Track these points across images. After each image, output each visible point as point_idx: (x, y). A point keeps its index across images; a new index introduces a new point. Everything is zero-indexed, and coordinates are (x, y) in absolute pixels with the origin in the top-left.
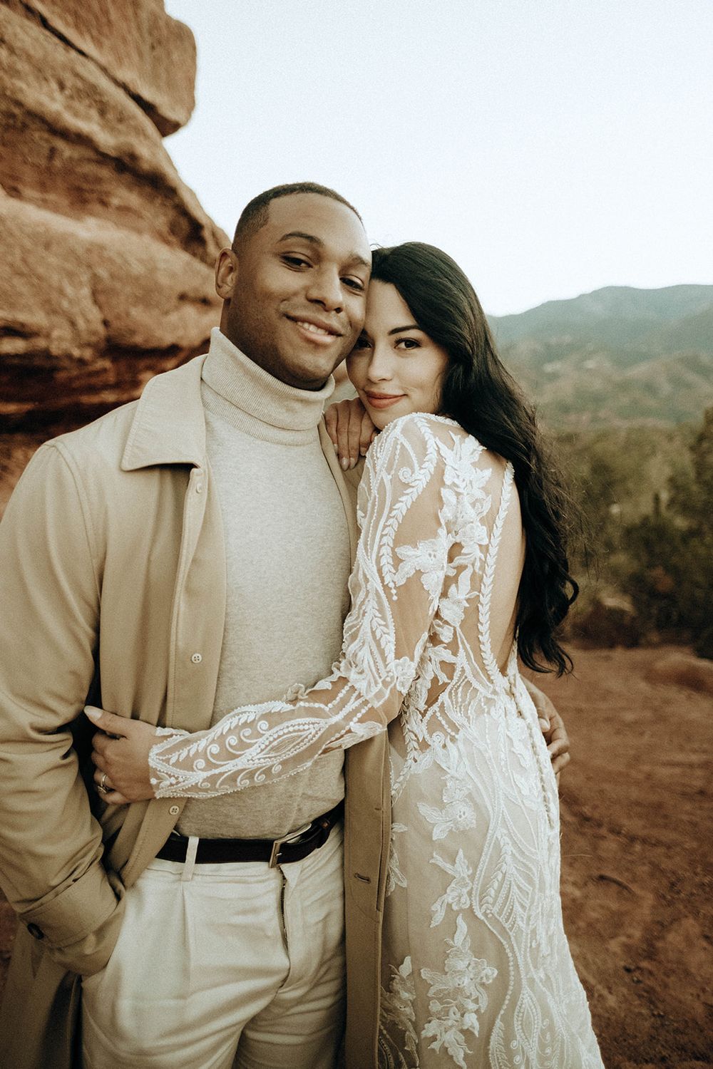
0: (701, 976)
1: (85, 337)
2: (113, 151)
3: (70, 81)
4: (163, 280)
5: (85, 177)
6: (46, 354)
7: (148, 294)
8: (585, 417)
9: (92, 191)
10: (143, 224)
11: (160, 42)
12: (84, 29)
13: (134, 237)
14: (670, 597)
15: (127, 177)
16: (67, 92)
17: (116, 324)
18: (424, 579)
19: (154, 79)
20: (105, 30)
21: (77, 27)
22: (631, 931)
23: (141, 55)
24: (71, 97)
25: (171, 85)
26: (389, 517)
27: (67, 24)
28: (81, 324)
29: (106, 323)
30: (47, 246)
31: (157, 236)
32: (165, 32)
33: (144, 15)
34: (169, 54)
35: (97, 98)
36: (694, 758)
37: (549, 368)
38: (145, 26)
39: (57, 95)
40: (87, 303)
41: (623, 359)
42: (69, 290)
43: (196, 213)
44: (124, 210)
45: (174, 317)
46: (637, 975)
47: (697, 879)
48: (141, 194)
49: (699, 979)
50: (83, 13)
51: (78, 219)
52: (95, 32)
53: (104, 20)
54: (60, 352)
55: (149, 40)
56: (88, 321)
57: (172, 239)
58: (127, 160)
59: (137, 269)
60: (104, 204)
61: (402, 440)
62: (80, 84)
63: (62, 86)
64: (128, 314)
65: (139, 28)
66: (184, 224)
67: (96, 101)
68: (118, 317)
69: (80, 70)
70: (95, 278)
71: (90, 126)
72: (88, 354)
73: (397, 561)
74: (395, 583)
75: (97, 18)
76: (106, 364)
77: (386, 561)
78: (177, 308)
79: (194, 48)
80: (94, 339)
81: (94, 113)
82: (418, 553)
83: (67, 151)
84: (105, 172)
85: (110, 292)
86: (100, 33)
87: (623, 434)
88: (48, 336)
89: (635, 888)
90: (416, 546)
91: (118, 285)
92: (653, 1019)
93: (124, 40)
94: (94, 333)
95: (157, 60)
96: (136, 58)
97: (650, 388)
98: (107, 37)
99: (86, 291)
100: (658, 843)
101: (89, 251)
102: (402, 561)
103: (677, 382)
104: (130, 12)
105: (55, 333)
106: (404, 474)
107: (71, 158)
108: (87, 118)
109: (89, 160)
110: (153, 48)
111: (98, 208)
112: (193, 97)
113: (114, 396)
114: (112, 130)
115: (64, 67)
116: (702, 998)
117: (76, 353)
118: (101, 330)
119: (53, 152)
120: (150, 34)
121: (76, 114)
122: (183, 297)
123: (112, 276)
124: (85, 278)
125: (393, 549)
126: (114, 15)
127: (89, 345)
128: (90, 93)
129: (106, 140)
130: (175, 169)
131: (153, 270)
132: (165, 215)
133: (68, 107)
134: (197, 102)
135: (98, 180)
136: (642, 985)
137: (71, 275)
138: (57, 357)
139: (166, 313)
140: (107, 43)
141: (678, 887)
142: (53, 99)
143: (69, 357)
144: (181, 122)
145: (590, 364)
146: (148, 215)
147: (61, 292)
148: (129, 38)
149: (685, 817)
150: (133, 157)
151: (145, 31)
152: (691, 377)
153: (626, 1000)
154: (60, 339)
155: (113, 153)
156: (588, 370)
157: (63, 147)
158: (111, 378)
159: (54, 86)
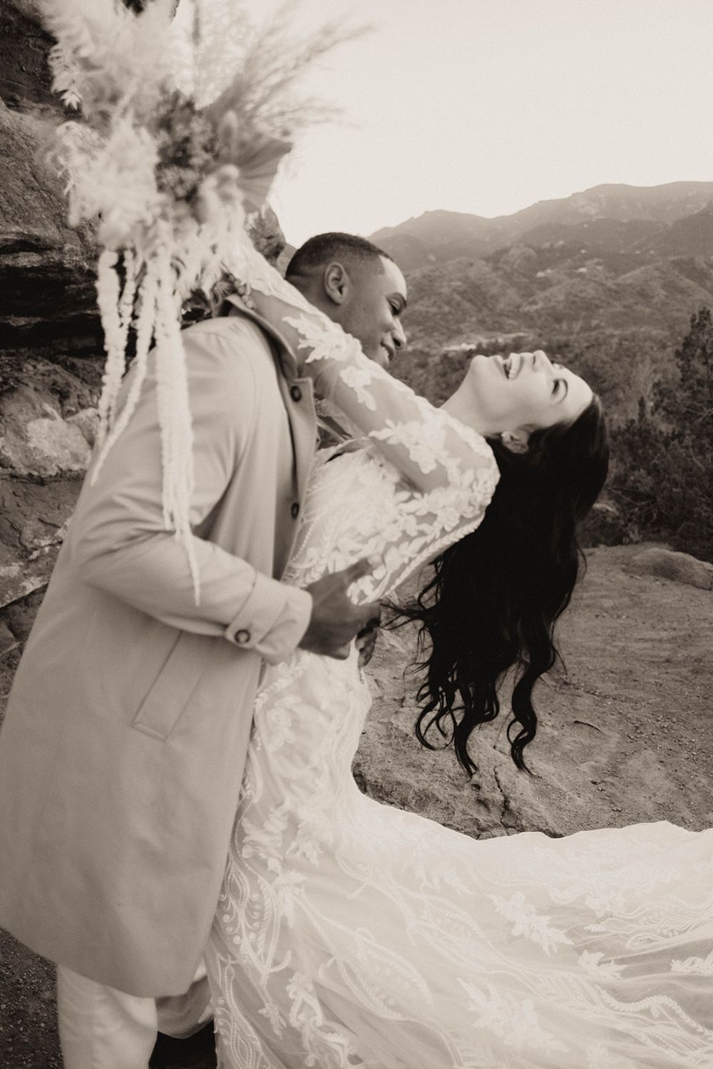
0: (654, 786)
6: (60, 267)
14: (650, 497)
22: (598, 758)
28: (89, 236)
36: (664, 635)
41: (616, 264)
46: (601, 786)
47: (658, 724)
49: (652, 787)
54: (72, 265)
87: (615, 342)
88: (61, 250)
89: (604, 730)
92: (612, 812)
97: (644, 295)
100: (627, 699)
103: (671, 287)
105: (67, 247)
116: (653, 798)
117: (87, 265)
136: (605, 792)
138: (70, 270)
141: (642, 729)
143: (81, 269)
149: (652, 680)
152: (687, 282)
153: (591, 801)
154: (72, 252)
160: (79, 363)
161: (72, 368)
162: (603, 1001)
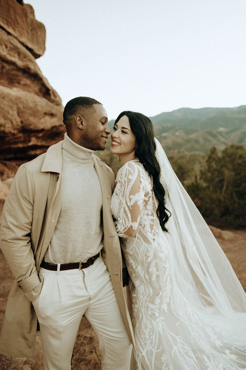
1: (16, 127)
2: (22, 67)
3: (9, 45)
4: (39, 108)
5: (13, 75)
6: (4, 132)
7: (35, 113)
8: (176, 151)
9: (15, 79)
10: (31, 89)
11: (34, 29)
12: (9, 25)
13: (28, 94)
15: (26, 75)
16: (8, 49)
17: (25, 122)
18: (138, 203)
19: (32, 41)
20: (17, 26)
21: (7, 24)
23: (28, 33)
24: (9, 50)
25: (38, 43)
26: (127, 189)
27: (4, 23)
28: (14, 122)
29: (22, 122)
30: (3, 98)
31: (36, 93)
32: (36, 26)
33: (29, 20)
34: (37, 33)
35: (18, 50)
37: (164, 135)
38: (29, 23)
39: (5, 50)
40: (16, 116)
41: (188, 132)
42: (11, 112)
43: (48, 86)
44: (25, 85)
45: (43, 120)
48: (30, 80)
50: (9, 20)
51: (11, 88)
52: (13, 26)
53: (16, 22)
54: (8, 132)
55: (30, 28)
56: (16, 122)
57: (40, 94)
58: (27, 70)
59: (31, 105)
60: (19, 83)
61: (128, 168)
62: (12, 46)
63: (6, 47)
64: (29, 119)
65: (27, 24)
66: (44, 89)
67: (17, 52)
68: (26, 120)
69: (12, 42)
70: (18, 108)
71: (15, 59)
72: (16, 132)
73: (130, 199)
74: (130, 205)
75: (14, 21)
76: (21, 135)
77: (128, 200)
78: (43, 117)
79: (45, 31)
80: (18, 127)
81: (16, 55)
82: (135, 197)
83: (7, 67)
84: (20, 74)
85: (23, 112)
86: (15, 26)
87: (188, 157)
88: (4, 127)
90: (135, 195)
91: (25, 110)
93: (22, 28)
94: (18, 125)
95: (33, 35)
96: (26, 34)
97: (197, 141)
98: (17, 27)
99: (15, 112)
101: (16, 99)
102: (131, 199)
103: (206, 140)
104: (24, 19)
105: (7, 126)
106: (130, 177)
107: (8, 69)
108: (14, 57)
109: (14, 70)
110: (32, 30)
111: (17, 85)
112: (45, 46)
113: (22, 145)
114: (22, 60)
115: (7, 41)
117: (13, 131)
118: (20, 124)
119: (3, 67)
120: (31, 26)
121: (11, 55)
122: (45, 114)
123: (24, 107)
124: (15, 108)
125: (129, 196)
126: (19, 20)
127: (16, 129)
128: (15, 49)
129: (20, 63)
130: (41, 72)
131: (36, 105)
132: (38, 86)
133: (8, 54)
134: (46, 48)
135: (17, 76)
137: (11, 107)
138: (7, 133)
139: (40, 119)
140: (16, 29)
142: (3, 51)
143: (11, 133)
144: (41, 55)
145: (177, 134)
146: (33, 87)
147: (8, 113)
148: (24, 28)
150: (29, 69)
151: (29, 25)
152: (210, 138)
154: (8, 127)
155: (22, 68)
156: (177, 136)
157: (6, 66)
158: (22, 139)
159: (4, 47)
160: (8, 163)
161: (5, 165)
162: (235, 366)
